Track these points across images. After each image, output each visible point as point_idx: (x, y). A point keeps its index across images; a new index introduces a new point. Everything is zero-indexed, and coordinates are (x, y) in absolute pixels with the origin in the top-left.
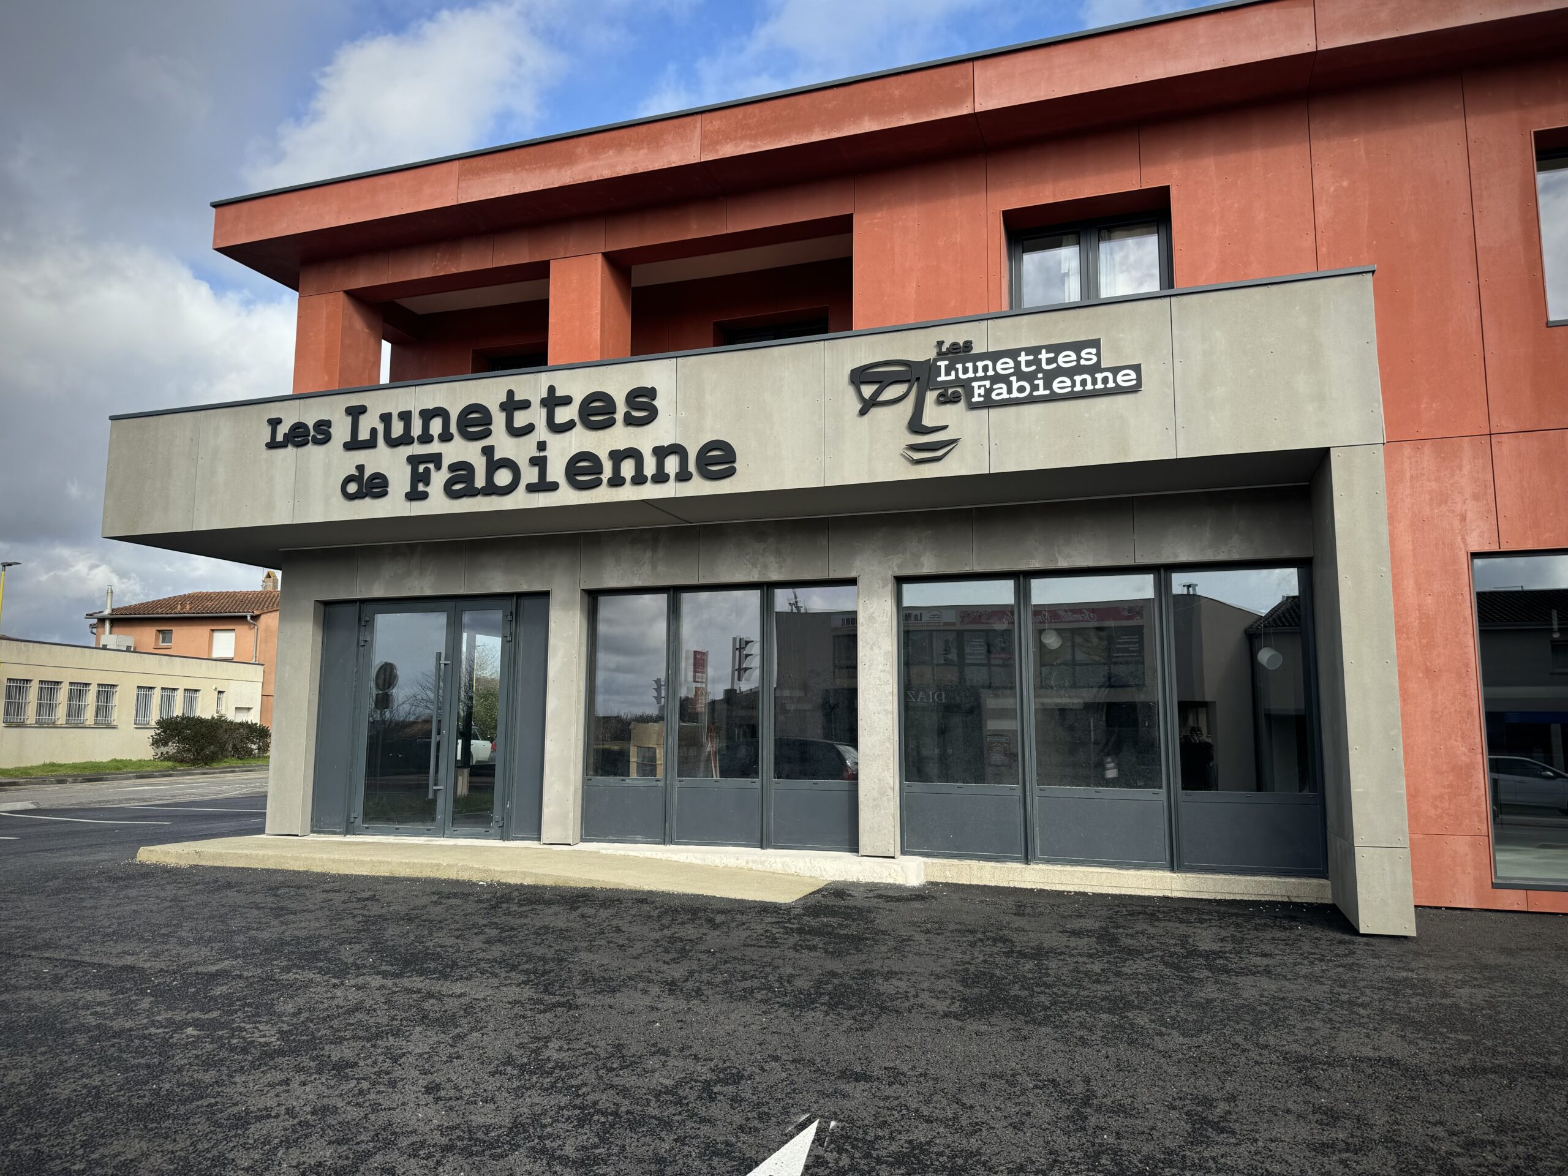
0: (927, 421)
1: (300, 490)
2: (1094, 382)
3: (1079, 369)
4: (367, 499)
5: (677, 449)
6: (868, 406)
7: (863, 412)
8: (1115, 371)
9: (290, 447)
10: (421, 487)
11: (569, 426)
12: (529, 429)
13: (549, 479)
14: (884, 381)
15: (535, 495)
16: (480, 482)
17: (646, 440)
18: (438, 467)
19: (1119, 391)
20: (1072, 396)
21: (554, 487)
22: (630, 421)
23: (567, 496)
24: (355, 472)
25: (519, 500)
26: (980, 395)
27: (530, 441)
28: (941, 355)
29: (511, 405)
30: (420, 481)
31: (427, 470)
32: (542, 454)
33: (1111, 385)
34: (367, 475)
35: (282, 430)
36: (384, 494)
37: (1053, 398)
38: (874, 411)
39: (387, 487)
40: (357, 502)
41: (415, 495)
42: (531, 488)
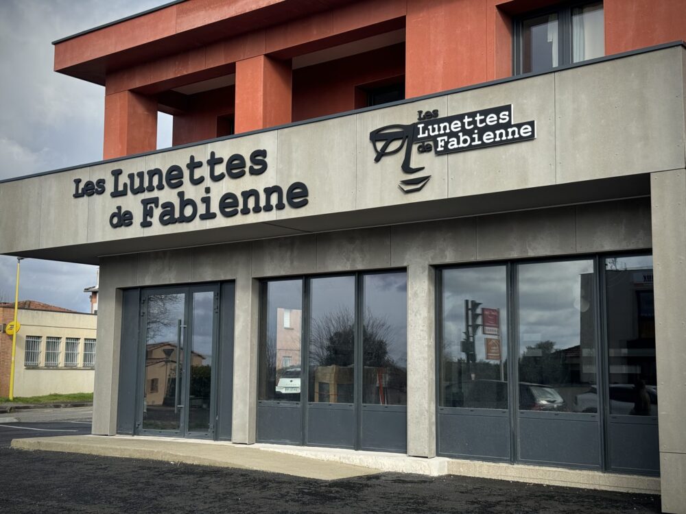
0: (413, 165)
1: (90, 223)
2: (507, 135)
3: (499, 126)
4: (123, 227)
5: (277, 189)
6: (380, 156)
7: (377, 160)
8: (519, 126)
9: (85, 196)
10: (149, 219)
11: (221, 177)
12: (201, 180)
13: (211, 211)
14: (389, 139)
15: (205, 221)
16: (177, 215)
17: (260, 183)
18: (157, 206)
19: (522, 139)
20: (494, 144)
21: (213, 216)
22: (253, 172)
23: (221, 222)
24: (116, 211)
25: (197, 225)
26: (441, 146)
27: (202, 187)
28: (421, 120)
29: (194, 165)
30: (147, 215)
31: (151, 208)
32: (208, 195)
33: (517, 136)
34: (122, 211)
35: (82, 186)
36: (131, 224)
37: (484, 146)
38: (385, 160)
39: (132, 219)
40: (118, 229)
41: (146, 224)
42: (203, 217)
